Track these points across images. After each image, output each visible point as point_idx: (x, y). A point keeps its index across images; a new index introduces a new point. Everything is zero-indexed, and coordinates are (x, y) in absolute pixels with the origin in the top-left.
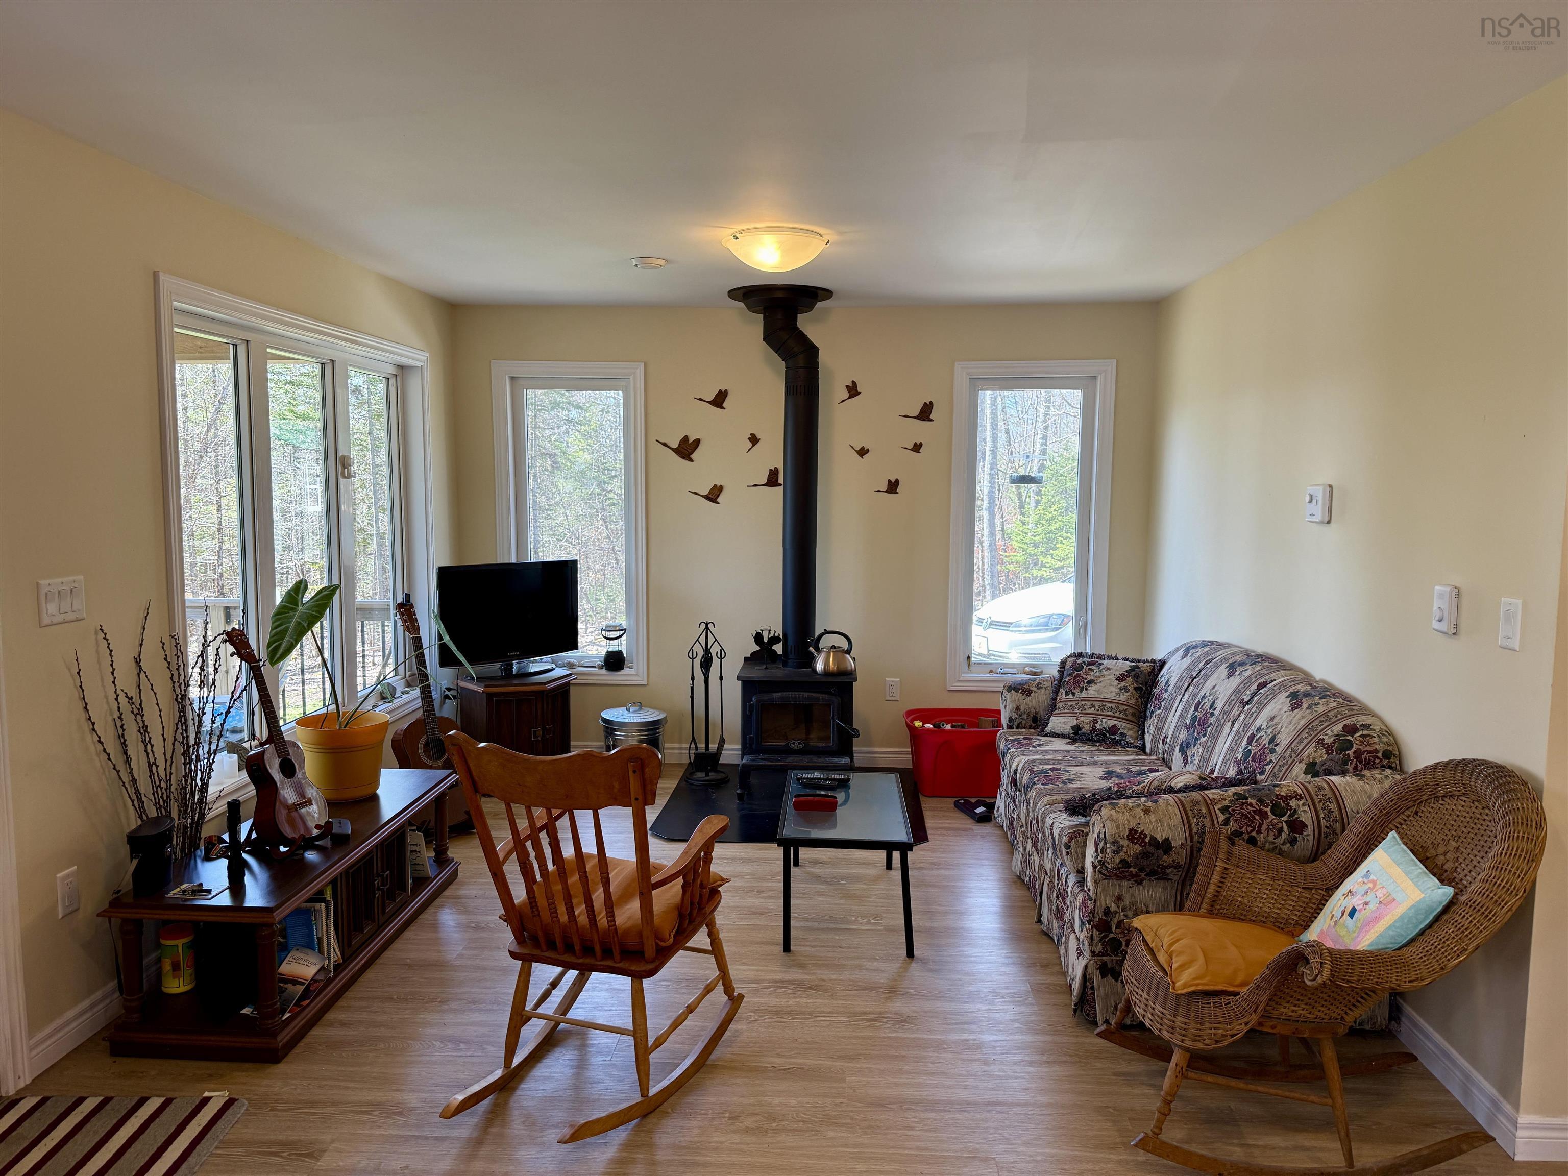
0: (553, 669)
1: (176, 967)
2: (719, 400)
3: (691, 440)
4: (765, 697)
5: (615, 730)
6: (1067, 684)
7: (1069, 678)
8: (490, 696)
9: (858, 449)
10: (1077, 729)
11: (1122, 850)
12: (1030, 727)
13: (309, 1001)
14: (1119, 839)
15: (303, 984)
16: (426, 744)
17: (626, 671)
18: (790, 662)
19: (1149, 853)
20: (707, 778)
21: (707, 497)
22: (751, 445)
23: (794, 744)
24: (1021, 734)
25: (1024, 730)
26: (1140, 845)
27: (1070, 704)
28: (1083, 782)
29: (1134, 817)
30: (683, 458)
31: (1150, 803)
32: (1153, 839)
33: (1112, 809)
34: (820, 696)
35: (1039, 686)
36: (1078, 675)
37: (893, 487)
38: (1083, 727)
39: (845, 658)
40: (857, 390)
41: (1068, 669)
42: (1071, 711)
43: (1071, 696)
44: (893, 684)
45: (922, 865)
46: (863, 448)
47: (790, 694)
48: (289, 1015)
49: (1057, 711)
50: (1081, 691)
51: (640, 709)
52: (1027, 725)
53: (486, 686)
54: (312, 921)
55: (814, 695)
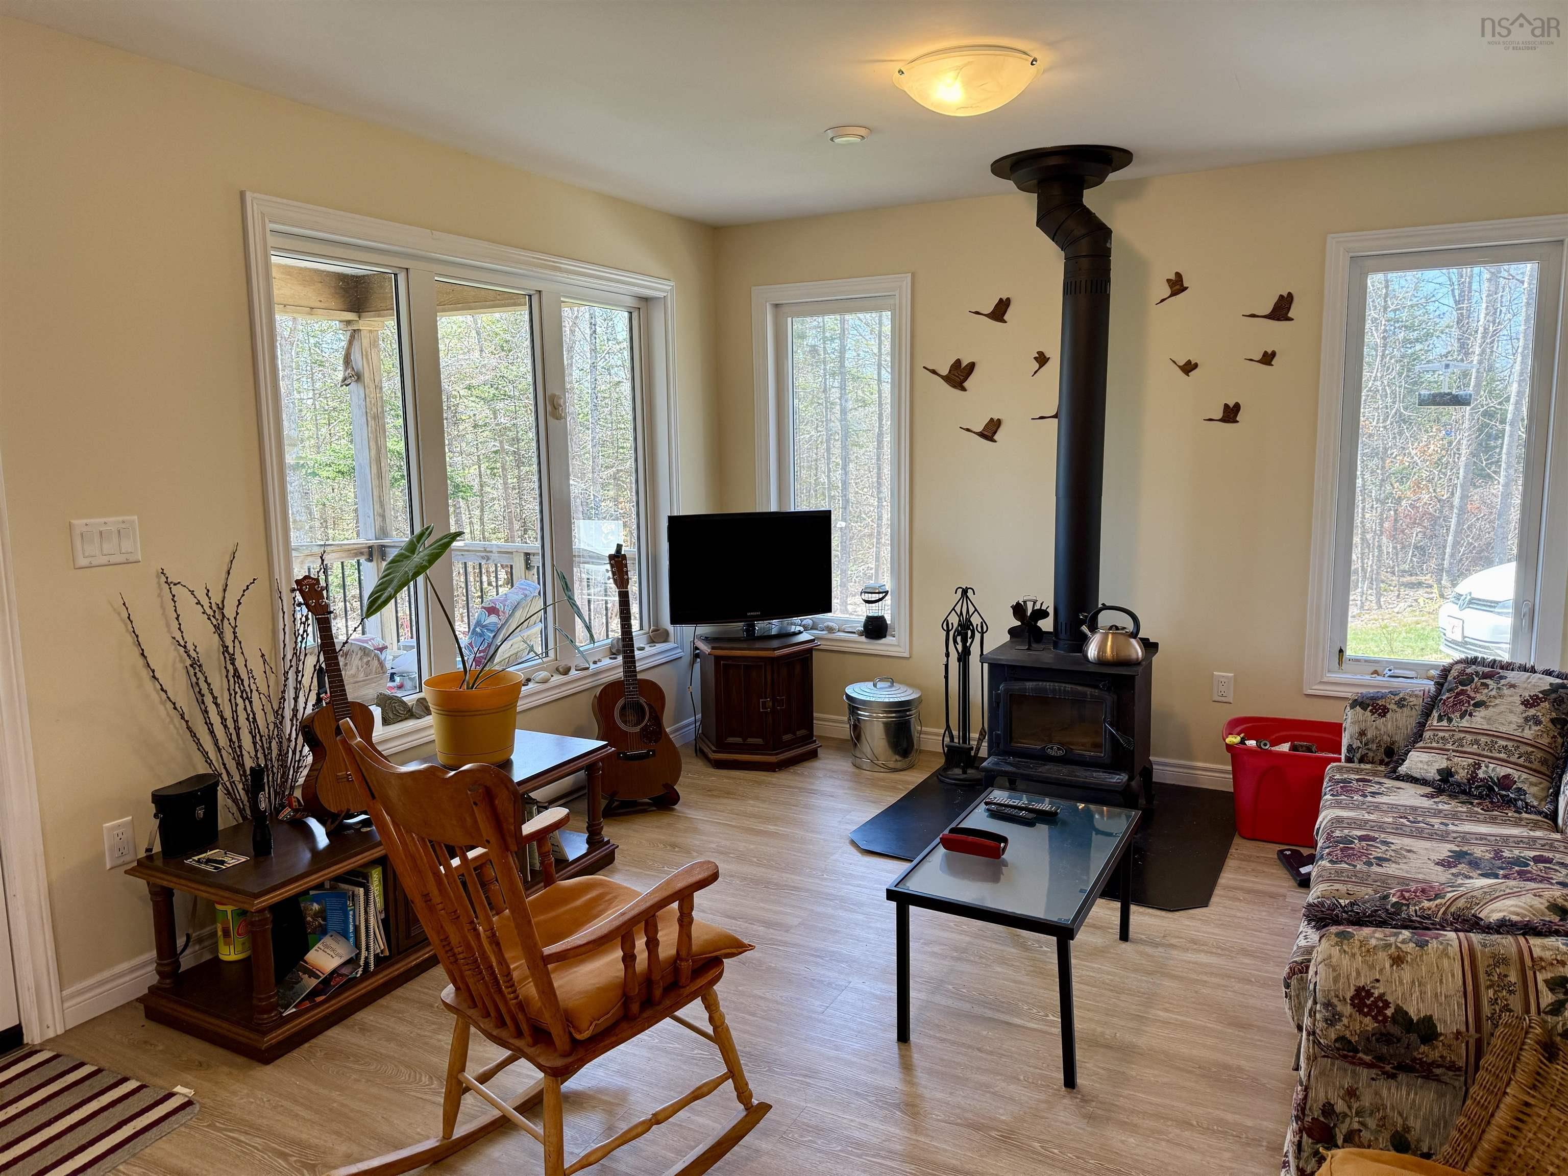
0: (800, 632)
1: (226, 933)
2: (1000, 312)
3: (964, 364)
4: (1017, 686)
5: (858, 709)
6: (1444, 703)
7: (1447, 695)
8: (718, 659)
9: (1181, 364)
10: (1446, 775)
11: (1340, 1020)
12: (1381, 762)
13: (324, 997)
14: (1335, 1001)
15: (317, 977)
16: (623, 708)
17: (888, 640)
18: (1062, 643)
19: (1392, 1035)
20: (965, 776)
21: (982, 435)
22: (1037, 366)
23: (1052, 748)
24: (1358, 771)
25: (1368, 766)
26: (1375, 1018)
27: (1441, 734)
28: (1402, 866)
29: (1372, 967)
30: (954, 387)
31: (1412, 945)
32: (1401, 1013)
33: (1337, 944)
34: (1088, 690)
35: (1401, 703)
36: (1463, 692)
37: (1231, 414)
38: (1457, 773)
39: (1131, 644)
40: (1182, 285)
41: (1450, 682)
42: (1440, 745)
43: (1445, 723)
44: (1223, 680)
45: (1174, 941)
46: (1189, 362)
47: (1048, 685)
48: (294, 1010)
49: (1421, 744)
50: (1462, 717)
51: (892, 686)
52: (1377, 759)
53: (713, 648)
54: (347, 906)
55: (1080, 688)
